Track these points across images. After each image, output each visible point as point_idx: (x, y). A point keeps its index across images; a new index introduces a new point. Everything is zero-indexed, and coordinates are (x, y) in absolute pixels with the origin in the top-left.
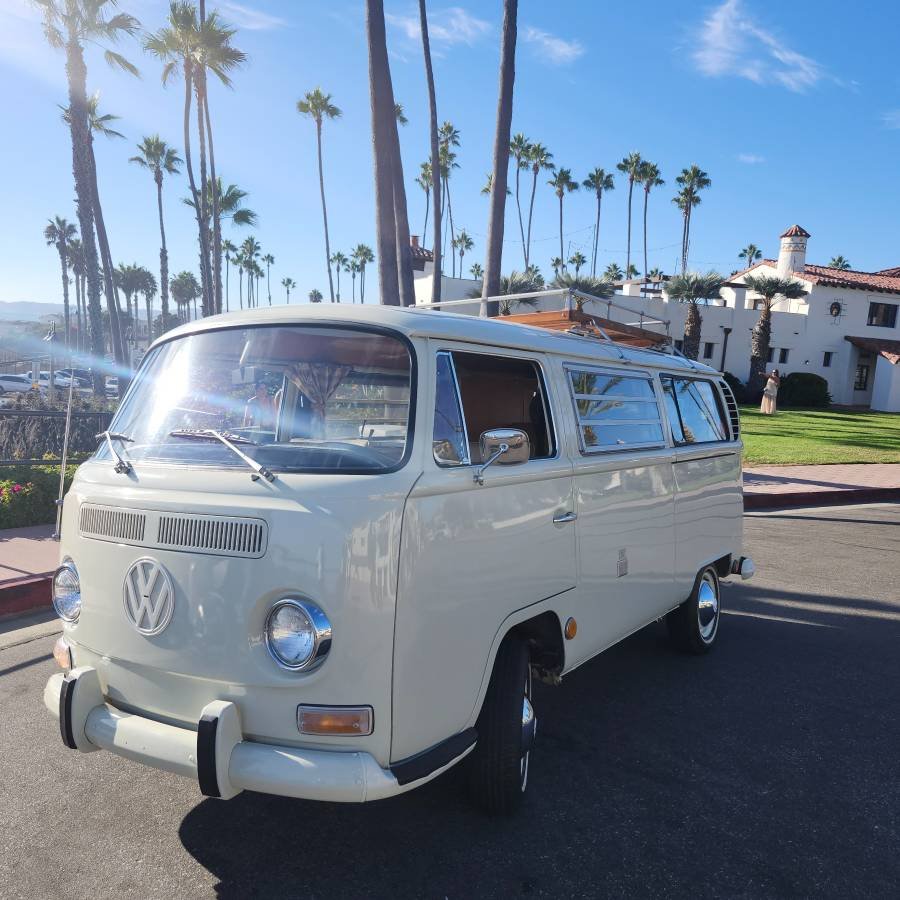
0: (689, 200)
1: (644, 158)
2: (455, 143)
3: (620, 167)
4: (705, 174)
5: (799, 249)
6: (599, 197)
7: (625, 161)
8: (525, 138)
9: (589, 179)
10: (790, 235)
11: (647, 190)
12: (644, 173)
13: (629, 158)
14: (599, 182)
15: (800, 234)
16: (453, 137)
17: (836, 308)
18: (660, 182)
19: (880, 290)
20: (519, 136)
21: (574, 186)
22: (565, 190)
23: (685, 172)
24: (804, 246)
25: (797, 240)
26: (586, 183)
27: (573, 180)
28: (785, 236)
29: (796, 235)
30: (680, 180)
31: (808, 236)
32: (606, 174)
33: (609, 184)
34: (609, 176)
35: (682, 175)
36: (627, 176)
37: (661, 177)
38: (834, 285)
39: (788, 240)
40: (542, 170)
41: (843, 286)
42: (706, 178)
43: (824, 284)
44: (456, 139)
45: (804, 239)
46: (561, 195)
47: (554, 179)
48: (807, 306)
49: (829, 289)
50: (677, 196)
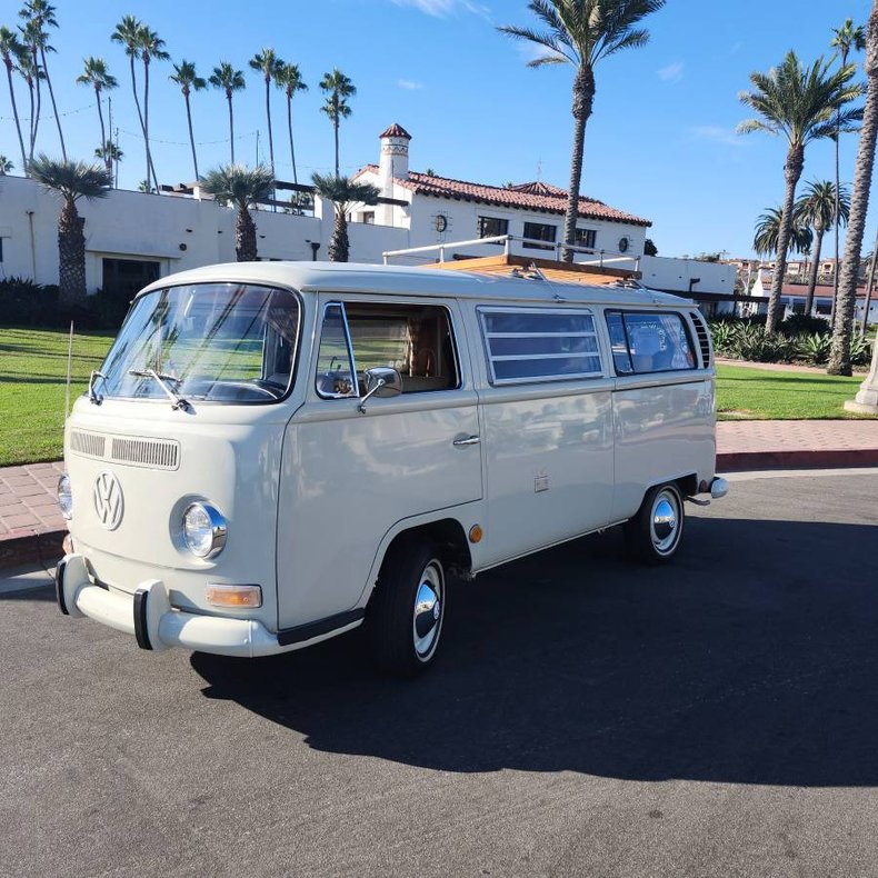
0: (338, 110)
1: (278, 56)
2: (52, 22)
3: (252, 64)
4: (348, 80)
5: (400, 152)
6: (229, 97)
7: (258, 57)
8: (136, 22)
9: (215, 75)
10: (389, 135)
11: (290, 94)
12: (281, 73)
13: (262, 54)
14: (228, 80)
15: (400, 134)
16: (48, 14)
17: (443, 223)
18: (303, 86)
19: (488, 202)
20: (129, 19)
21: (200, 83)
22: (192, 88)
23: (328, 76)
24: (405, 148)
25: (397, 140)
26: (213, 80)
27: (198, 76)
28: (383, 136)
29: (394, 135)
30: (323, 85)
31: (409, 137)
32: (235, 70)
33: (239, 83)
34: (239, 73)
35: (324, 80)
36: (263, 75)
37: (303, 80)
38: (436, 195)
39: (386, 141)
40: (153, 59)
41: (447, 196)
42: (351, 84)
43: (426, 193)
44: (51, 17)
45: (404, 141)
46: (187, 93)
47: (176, 74)
48: (409, 219)
49: (430, 199)
50: (325, 104)
